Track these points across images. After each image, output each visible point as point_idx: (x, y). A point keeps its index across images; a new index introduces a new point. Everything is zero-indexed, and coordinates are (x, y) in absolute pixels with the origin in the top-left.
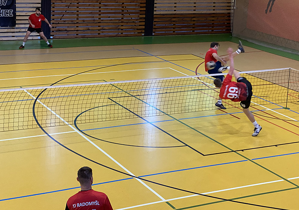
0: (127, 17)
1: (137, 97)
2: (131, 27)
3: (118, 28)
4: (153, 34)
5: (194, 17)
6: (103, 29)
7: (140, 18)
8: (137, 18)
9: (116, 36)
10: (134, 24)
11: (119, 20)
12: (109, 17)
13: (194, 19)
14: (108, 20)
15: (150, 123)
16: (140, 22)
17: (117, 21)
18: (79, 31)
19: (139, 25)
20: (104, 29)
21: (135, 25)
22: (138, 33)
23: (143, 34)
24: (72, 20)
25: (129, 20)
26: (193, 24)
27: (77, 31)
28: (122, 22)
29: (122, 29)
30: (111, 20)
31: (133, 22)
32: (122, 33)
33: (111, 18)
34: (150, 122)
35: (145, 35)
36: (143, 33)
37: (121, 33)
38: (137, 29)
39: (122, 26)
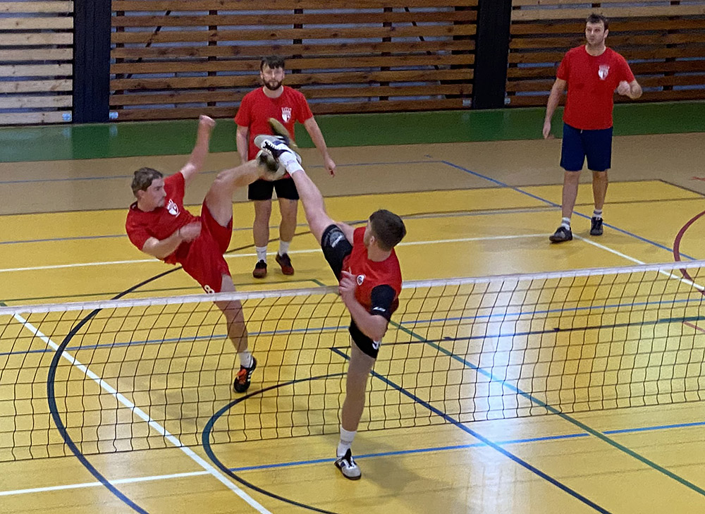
0: (404, 34)
1: (442, 345)
2: (421, 72)
3: (368, 80)
4: (507, 100)
5: (671, 32)
6: (311, 82)
7: (456, 38)
8: (443, 39)
9: (363, 110)
10: (430, 62)
11: (374, 46)
12: (335, 36)
13: (674, 38)
14: (329, 47)
15: (493, 445)
16: (454, 52)
17: (368, 51)
18: (218, 91)
19: (453, 67)
20: (315, 83)
21: (437, 68)
22: (448, 97)
23: (467, 102)
24: (193, 48)
25: (413, 45)
26: (668, 60)
27: (209, 89)
28: (384, 54)
29: (383, 84)
30: (344, 45)
31: (429, 53)
32: (385, 98)
33: (342, 37)
34: (493, 441)
35: (472, 108)
36: (467, 96)
37: (382, 98)
38: (443, 82)
39: (383, 69)
